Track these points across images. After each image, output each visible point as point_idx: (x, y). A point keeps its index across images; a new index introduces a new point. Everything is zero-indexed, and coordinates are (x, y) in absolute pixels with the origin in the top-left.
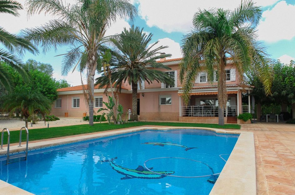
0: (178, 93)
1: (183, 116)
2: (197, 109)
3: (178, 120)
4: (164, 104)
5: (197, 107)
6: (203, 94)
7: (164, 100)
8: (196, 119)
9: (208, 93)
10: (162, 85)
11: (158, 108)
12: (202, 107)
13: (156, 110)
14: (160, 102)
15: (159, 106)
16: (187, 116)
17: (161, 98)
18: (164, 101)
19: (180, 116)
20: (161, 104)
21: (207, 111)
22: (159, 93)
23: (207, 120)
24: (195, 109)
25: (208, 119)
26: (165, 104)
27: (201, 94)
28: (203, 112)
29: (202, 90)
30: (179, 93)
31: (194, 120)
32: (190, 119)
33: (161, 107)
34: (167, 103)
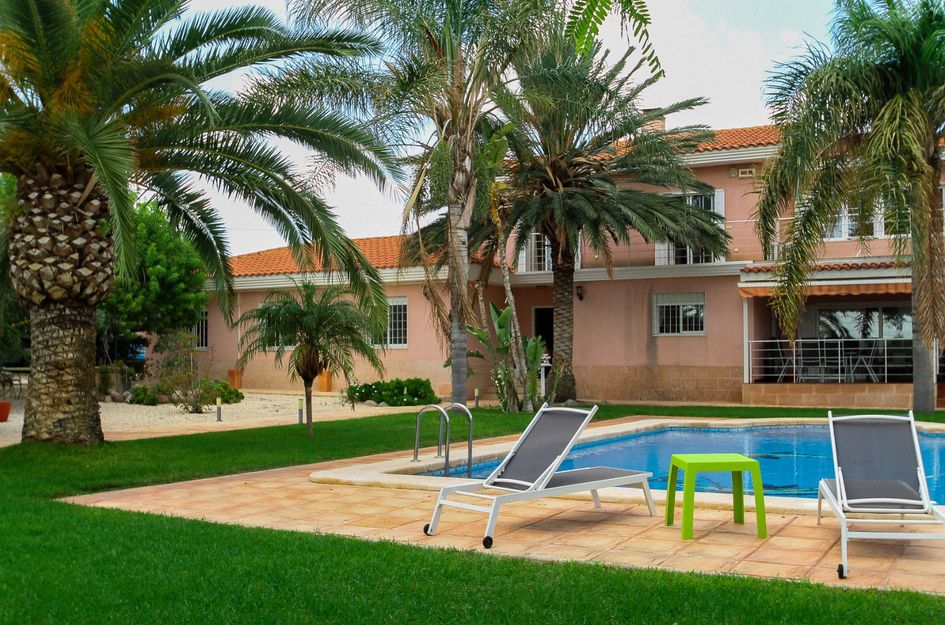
0: (740, 285)
1: (757, 381)
2: (815, 354)
3: (738, 397)
4: (673, 331)
5: (815, 345)
6: (843, 292)
7: (673, 314)
8: (814, 393)
9: (862, 288)
10: (657, 254)
11: (648, 347)
12: (836, 345)
13: (640, 359)
14: (656, 324)
15: (652, 340)
16: (773, 380)
17: (662, 307)
18: (671, 320)
19: (746, 381)
20: (662, 331)
21: (855, 361)
22: (652, 286)
23: (857, 395)
24: (805, 354)
25: (864, 390)
26: (678, 331)
27: (833, 293)
28: (842, 364)
29: (837, 275)
30: (742, 289)
31: (804, 395)
32: (788, 393)
33: (660, 343)
34: (685, 329)
